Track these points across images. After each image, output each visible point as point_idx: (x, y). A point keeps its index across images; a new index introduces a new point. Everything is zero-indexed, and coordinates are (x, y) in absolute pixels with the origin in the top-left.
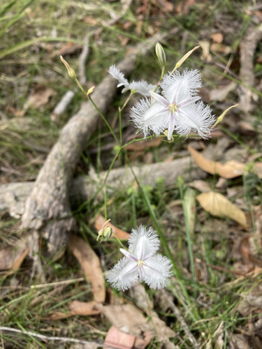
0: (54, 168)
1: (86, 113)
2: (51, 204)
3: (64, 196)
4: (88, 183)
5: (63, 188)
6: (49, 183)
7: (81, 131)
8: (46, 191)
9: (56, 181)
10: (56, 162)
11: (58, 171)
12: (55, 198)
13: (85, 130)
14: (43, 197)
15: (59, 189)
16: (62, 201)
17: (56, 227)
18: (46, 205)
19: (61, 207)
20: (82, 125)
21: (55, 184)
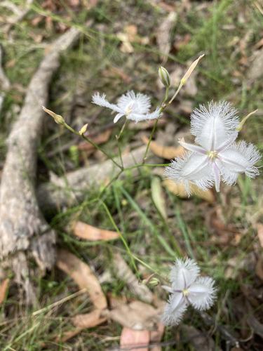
0: (17, 181)
1: (29, 117)
2: (27, 219)
3: (37, 208)
4: (53, 191)
5: (33, 200)
6: (18, 198)
7: (31, 137)
8: (17, 207)
9: (24, 194)
10: (17, 173)
11: (22, 183)
12: (30, 212)
13: (34, 134)
14: (16, 214)
15: (29, 202)
16: (37, 214)
17: (42, 243)
18: (22, 222)
19: (38, 221)
20: (29, 130)
21: (25, 198)
